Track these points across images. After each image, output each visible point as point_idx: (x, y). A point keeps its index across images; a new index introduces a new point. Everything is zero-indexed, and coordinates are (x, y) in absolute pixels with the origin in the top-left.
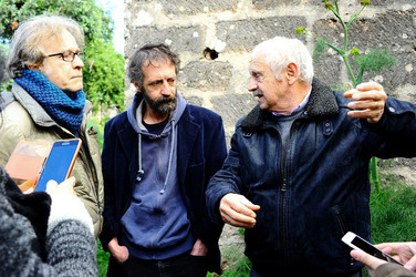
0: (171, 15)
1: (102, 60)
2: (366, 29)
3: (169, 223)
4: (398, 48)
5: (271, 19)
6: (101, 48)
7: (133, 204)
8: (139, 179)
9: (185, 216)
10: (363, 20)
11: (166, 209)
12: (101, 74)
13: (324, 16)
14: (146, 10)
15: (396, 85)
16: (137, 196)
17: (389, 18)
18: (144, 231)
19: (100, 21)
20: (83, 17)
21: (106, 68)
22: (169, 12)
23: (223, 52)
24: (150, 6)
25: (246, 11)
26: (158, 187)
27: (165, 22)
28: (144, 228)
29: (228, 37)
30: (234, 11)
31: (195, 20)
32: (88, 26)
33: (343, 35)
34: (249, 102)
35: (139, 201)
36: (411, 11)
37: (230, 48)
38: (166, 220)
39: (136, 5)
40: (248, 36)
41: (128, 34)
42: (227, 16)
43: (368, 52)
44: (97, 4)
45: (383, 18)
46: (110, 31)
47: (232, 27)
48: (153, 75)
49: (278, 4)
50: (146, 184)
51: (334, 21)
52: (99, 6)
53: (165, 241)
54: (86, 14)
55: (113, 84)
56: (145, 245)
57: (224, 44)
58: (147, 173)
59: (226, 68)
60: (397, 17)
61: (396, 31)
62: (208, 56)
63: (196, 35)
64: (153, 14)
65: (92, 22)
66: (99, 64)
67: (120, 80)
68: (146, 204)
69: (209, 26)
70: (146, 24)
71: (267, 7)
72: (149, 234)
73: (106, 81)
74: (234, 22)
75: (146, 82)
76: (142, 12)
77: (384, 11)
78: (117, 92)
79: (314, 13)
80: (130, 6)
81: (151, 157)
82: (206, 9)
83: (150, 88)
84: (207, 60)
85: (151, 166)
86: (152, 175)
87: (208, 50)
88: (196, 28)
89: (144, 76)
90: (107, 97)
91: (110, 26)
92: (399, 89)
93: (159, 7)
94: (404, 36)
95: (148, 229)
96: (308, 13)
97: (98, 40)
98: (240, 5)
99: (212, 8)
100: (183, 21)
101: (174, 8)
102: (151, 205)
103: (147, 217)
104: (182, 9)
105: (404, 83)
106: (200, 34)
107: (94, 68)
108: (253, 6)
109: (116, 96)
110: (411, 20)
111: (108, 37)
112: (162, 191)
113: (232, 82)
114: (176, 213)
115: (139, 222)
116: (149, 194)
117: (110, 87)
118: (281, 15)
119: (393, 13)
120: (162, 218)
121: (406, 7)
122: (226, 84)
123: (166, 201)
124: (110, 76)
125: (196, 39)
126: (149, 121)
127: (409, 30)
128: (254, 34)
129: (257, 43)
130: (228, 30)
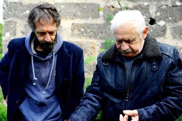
8: (34, 84)
10: (127, 8)
13: (109, 5)
36: (148, 6)
40: (71, 12)
41: (5, 6)
45: (136, 8)
47: (63, 6)
51: (113, 7)
60: (142, 8)
70: (16, 1)
74: (63, 4)
79: (104, 3)
96: (101, 3)
110: (148, 9)
112: (44, 92)
118: (88, 2)
119: (140, 6)
121: (146, 4)
127: (147, 14)
128: (74, 11)
129: (75, 16)
130: (60, 8)
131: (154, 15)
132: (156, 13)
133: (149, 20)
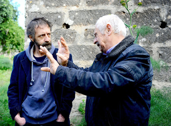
0: (48, 7)
1: (12, 29)
2: (138, 17)
3: (46, 106)
4: (153, 26)
5: (95, 11)
6: (12, 24)
7: (29, 97)
8: (31, 84)
9: (54, 102)
10: (137, 13)
11: (45, 99)
12: (12, 36)
13: (119, 10)
14: (36, 4)
15: (151, 43)
16: (30, 93)
17: (149, 12)
18: (34, 110)
19: (12, 11)
20: (4, 9)
21: (14, 33)
22: (47, 6)
23: (72, 25)
24: (38, 3)
25: (83, 6)
26: (41, 88)
27: (45, 10)
28: (33, 109)
29: (74, 18)
30: (78, 7)
31: (59, 10)
32: (6, 13)
33: (128, 19)
34: (84, 49)
35: (31, 95)
36: (159, 10)
37: (75, 23)
38: (44, 104)
39: (31, 2)
40: (84, 18)
42: (74, 8)
43: (139, 27)
44: (11, 3)
45: (146, 12)
46: (17, 16)
47: (77, 14)
48: (40, 32)
49: (98, 4)
50: (35, 87)
51: (124, 12)
52: (12, 4)
53: (45, 115)
54: (5, 8)
55: (17, 41)
56: (34, 117)
57: (73, 22)
58: (35, 81)
59: (73, 33)
60: (152, 12)
61: (152, 18)
62: (65, 27)
63: (59, 17)
64: (39, 6)
65: (8, 12)
66: (11, 31)
67: (21, 39)
68: (35, 97)
69: (65, 12)
70: (36, 11)
71: (93, 5)
72: (36, 111)
73: (14, 39)
74: (77, 12)
75: (37, 36)
76: (34, 5)
77: (146, 9)
78: (19, 45)
79: (115, 8)
80: (28, 2)
81: (37, 73)
82: (64, 5)
83: (39, 39)
84: (64, 29)
85: (37, 78)
86: (38, 82)
87: (65, 24)
88: (60, 13)
89: (36, 33)
90: (14, 47)
91: (16, 14)
92: (153, 44)
93: (42, 3)
94: (156, 21)
95: (36, 109)
96: (112, 9)
97: (11, 20)
98: (80, 4)
99: (68, 5)
100: (53, 10)
101: (49, 4)
102: (38, 97)
103: (35, 103)
104: (53, 4)
105: (155, 42)
106: (61, 17)
107: (9, 33)
108: (87, 4)
109: (18, 46)
110: (159, 13)
111: (15, 19)
112: (43, 90)
113: (76, 39)
114: (50, 101)
115: (31, 106)
116: (36, 92)
117: (16, 42)
118: (100, 9)
119: (150, 10)
120: (43, 104)
121: (157, 8)
122: (73, 40)
123: (45, 95)
124: (16, 37)
125: (59, 19)
126: (37, 56)
127: (158, 18)
128: (87, 17)
129: (88, 22)
130: (75, 15)
131: (165, 19)
132: (167, 16)
133: (160, 23)
